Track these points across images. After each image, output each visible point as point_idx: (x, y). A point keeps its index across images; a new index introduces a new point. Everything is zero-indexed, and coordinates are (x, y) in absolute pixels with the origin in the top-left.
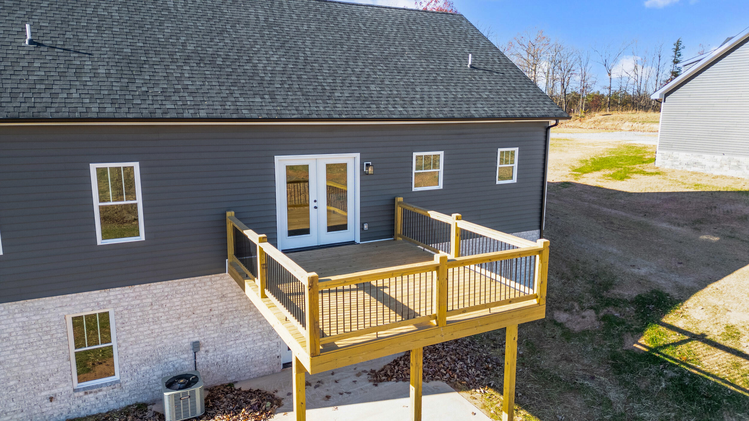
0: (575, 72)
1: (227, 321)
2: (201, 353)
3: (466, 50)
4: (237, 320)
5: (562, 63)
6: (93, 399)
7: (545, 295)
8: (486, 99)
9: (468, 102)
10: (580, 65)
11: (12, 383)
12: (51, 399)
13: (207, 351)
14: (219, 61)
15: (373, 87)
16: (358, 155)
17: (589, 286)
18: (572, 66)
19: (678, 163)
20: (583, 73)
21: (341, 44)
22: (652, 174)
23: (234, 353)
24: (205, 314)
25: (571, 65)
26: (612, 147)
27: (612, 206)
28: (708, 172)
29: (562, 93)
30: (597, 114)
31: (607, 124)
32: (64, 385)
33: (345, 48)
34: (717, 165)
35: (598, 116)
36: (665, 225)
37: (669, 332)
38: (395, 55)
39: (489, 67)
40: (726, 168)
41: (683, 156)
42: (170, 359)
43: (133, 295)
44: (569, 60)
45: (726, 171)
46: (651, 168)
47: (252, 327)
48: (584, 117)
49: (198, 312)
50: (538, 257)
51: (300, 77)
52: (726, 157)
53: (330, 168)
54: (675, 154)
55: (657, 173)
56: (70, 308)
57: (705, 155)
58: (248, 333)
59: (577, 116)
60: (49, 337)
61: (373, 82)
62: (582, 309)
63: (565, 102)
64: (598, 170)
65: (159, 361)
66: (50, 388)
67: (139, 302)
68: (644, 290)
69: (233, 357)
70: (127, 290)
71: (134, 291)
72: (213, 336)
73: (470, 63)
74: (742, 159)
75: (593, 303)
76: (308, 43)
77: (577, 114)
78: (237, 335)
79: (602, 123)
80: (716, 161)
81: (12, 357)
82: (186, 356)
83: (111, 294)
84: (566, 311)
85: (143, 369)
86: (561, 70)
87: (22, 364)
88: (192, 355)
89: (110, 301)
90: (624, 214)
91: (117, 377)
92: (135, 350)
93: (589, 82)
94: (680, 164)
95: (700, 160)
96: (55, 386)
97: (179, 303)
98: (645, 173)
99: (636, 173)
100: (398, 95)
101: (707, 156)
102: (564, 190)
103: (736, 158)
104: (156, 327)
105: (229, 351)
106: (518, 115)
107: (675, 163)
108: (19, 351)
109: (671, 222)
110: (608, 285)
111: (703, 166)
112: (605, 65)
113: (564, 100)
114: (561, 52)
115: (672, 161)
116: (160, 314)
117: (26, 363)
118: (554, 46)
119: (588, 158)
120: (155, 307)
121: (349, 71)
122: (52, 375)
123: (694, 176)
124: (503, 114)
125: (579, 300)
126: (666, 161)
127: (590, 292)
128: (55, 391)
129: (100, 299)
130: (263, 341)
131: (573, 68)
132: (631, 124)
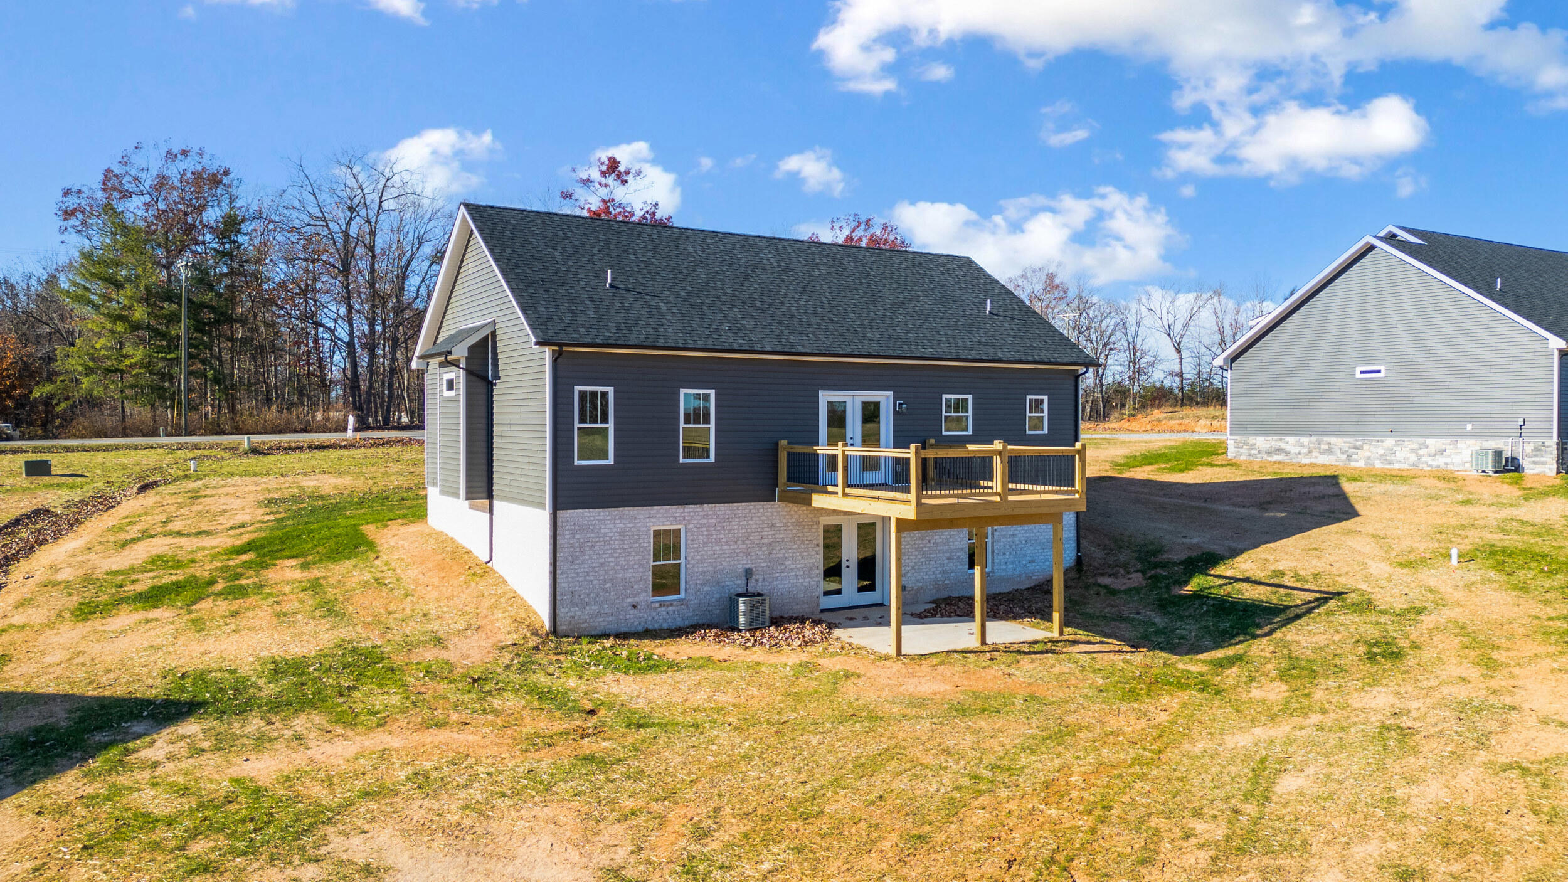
0: (1116, 346)
1: (774, 552)
2: (752, 581)
3: (982, 296)
4: (783, 551)
5: (1092, 330)
6: (664, 613)
7: (1085, 490)
8: (1012, 345)
9: (993, 346)
10: (1125, 334)
11: (607, 585)
12: (634, 607)
13: (757, 580)
14: (758, 304)
15: (899, 330)
16: (891, 393)
17: (1136, 555)
18: (1111, 335)
19: (1256, 452)
20: (1131, 347)
21: (856, 288)
22: (1222, 466)
23: (779, 586)
24: (757, 542)
25: (1108, 333)
26: (1172, 444)
27: (1165, 495)
28: (1295, 461)
29: (1096, 384)
30: (1156, 411)
31: (1172, 422)
32: (644, 594)
33: (861, 293)
34: (1304, 451)
35: (1157, 413)
36: (1227, 508)
37: (1216, 579)
38: (911, 300)
39: (1009, 313)
40: (1315, 453)
41: (1261, 442)
42: (727, 583)
43: (701, 513)
44: (1104, 324)
45: (1316, 457)
46: (1222, 460)
47: (796, 561)
48: (1134, 416)
49: (751, 538)
50: (1077, 456)
51: (830, 319)
52: (1314, 439)
53: (865, 405)
54: (1252, 439)
55: (1228, 465)
56: (655, 520)
57: (1288, 439)
58: (792, 566)
59: (1122, 414)
60: (637, 545)
61: (898, 325)
62: (1128, 573)
63: (1103, 397)
64: (1151, 464)
65: (718, 583)
66: (635, 596)
67: (705, 521)
68: (1195, 554)
69: (778, 590)
70: (698, 508)
71: (703, 511)
72: (763, 565)
73: (988, 309)
74: (1333, 440)
75: (1139, 567)
76: (825, 287)
77: (1123, 411)
78: (783, 567)
79: (1164, 422)
80: (1303, 445)
81: (610, 560)
82: (739, 582)
83: (686, 510)
84: (1110, 576)
85: (705, 589)
86: (1092, 342)
87: (616, 568)
88: (744, 582)
89: (684, 517)
90: (1180, 501)
91: (683, 595)
92: (700, 569)
93: (1142, 364)
94: (1259, 452)
95: (1282, 445)
96: (638, 594)
97: (736, 527)
98: (1212, 465)
99: (1201, 465)
100: (925, 338)
101: (1291, 440)
102: (1104, 484)
103: (1326, 439)
104: (718, 548)
105: (776, 583)
106: (1046, 360)
107: (1253, 452)
108: (615, 555)
109: (1235, 505)
110: (1157, 552)
111: (1288, 453)
112: (1169, 335)
113: (1100, 395)
114: (1090, 312)
115: (1248, 449)
116: (721, 536)
117: (619, 567)
118: (1076, 300)
119: (1138, 454)
120: (718, 528)
121: (873, 315)
122: (636, 582)
123: (1277, 465)
124: (1030, 359)
125: (1125, 566)
126: (1241, 450)
127: (1136, 559)
128: (637, 599)
129: (678, 515)
130: (804, 578)
131: (1113, 339)
132: (1209, 423)
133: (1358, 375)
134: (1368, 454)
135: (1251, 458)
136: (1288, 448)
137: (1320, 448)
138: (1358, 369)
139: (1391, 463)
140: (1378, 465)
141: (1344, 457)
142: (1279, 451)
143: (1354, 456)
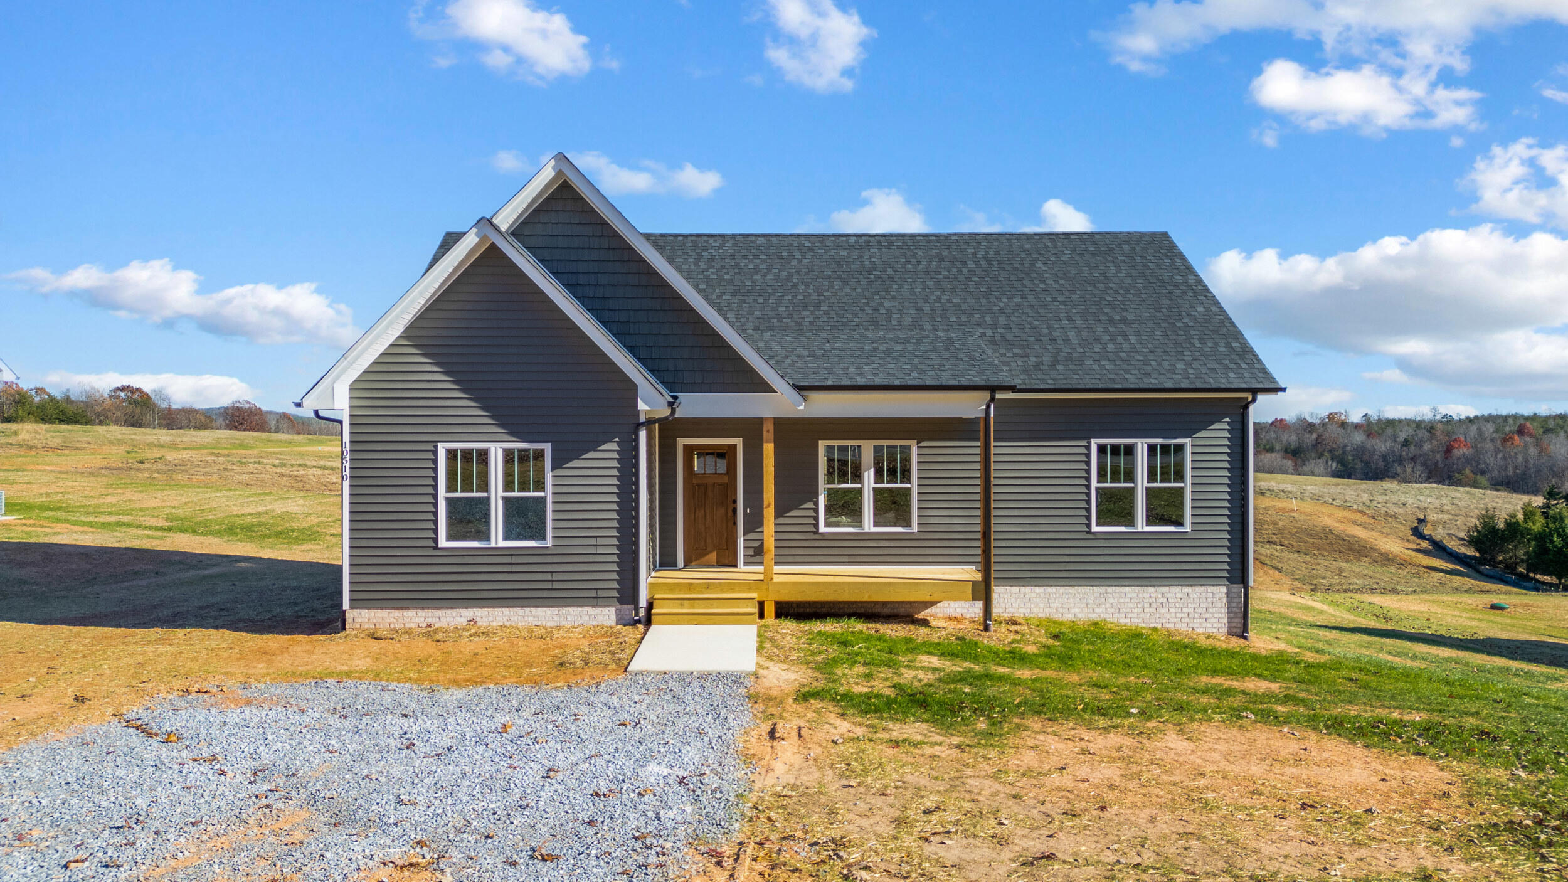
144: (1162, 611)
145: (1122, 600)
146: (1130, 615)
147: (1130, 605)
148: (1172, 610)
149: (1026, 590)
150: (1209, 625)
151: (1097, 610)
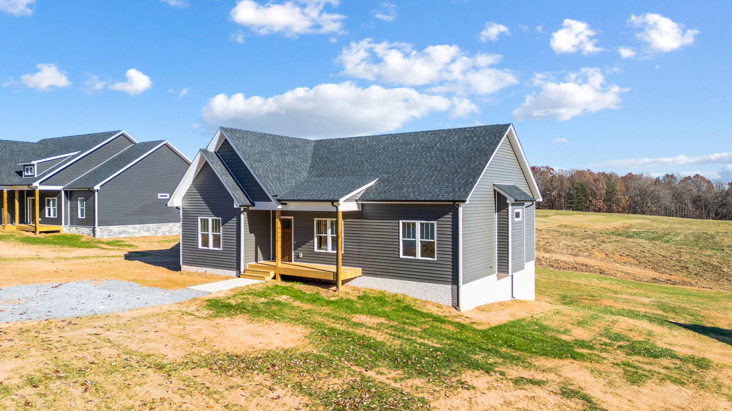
28: (132, 236)
40: (142, 232)
41: (115, 229)
52: (141, 225)
54: (110, 228)
57: (129, 226)
80: (136, 229)
94: (114, 234)
95: (127, 229)
101: (131, 226)
103: (146, 225)
107: (111, 234)
111: (129, 233)
115: (108, 233)
126: (104, 234)
133: (159, 197)
134: (163, 230)
135: (110, 237)
136: (129, 230)
137: (143, 229)
138: (159, 195)
139: (172, 233)
140: (167, 234)
141: (154, 232)
142: (124, 232)
143: (158, 232)
144: (426, 293)
145: (411, 287)
146: (414, 293)
147: (414, 289)
148: (430, 293)
149: (379, 279)
150: (444, 302)
151: (403, 290)
